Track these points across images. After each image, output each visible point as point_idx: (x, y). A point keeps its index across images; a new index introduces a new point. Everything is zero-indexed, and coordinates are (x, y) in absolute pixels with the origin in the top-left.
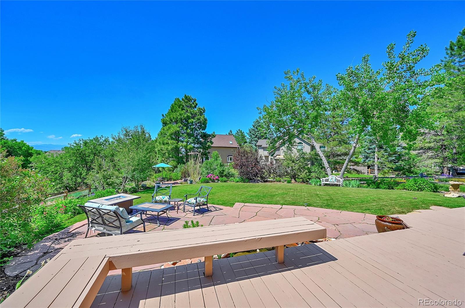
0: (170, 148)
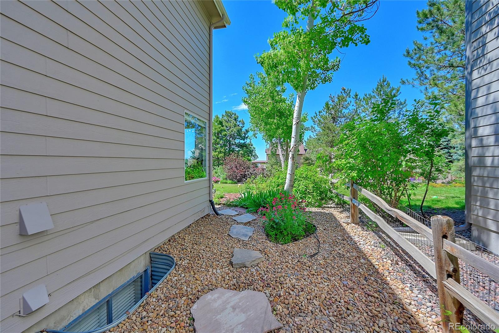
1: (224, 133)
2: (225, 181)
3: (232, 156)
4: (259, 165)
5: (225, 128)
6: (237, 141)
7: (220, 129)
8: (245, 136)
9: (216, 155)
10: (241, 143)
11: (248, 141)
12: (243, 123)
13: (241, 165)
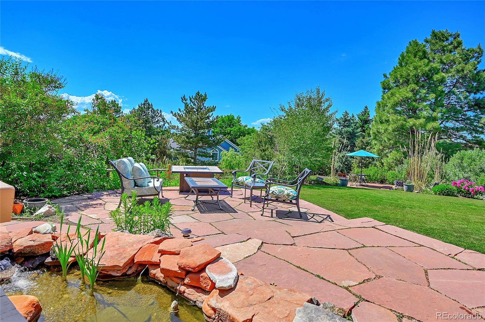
0: (390, 128)
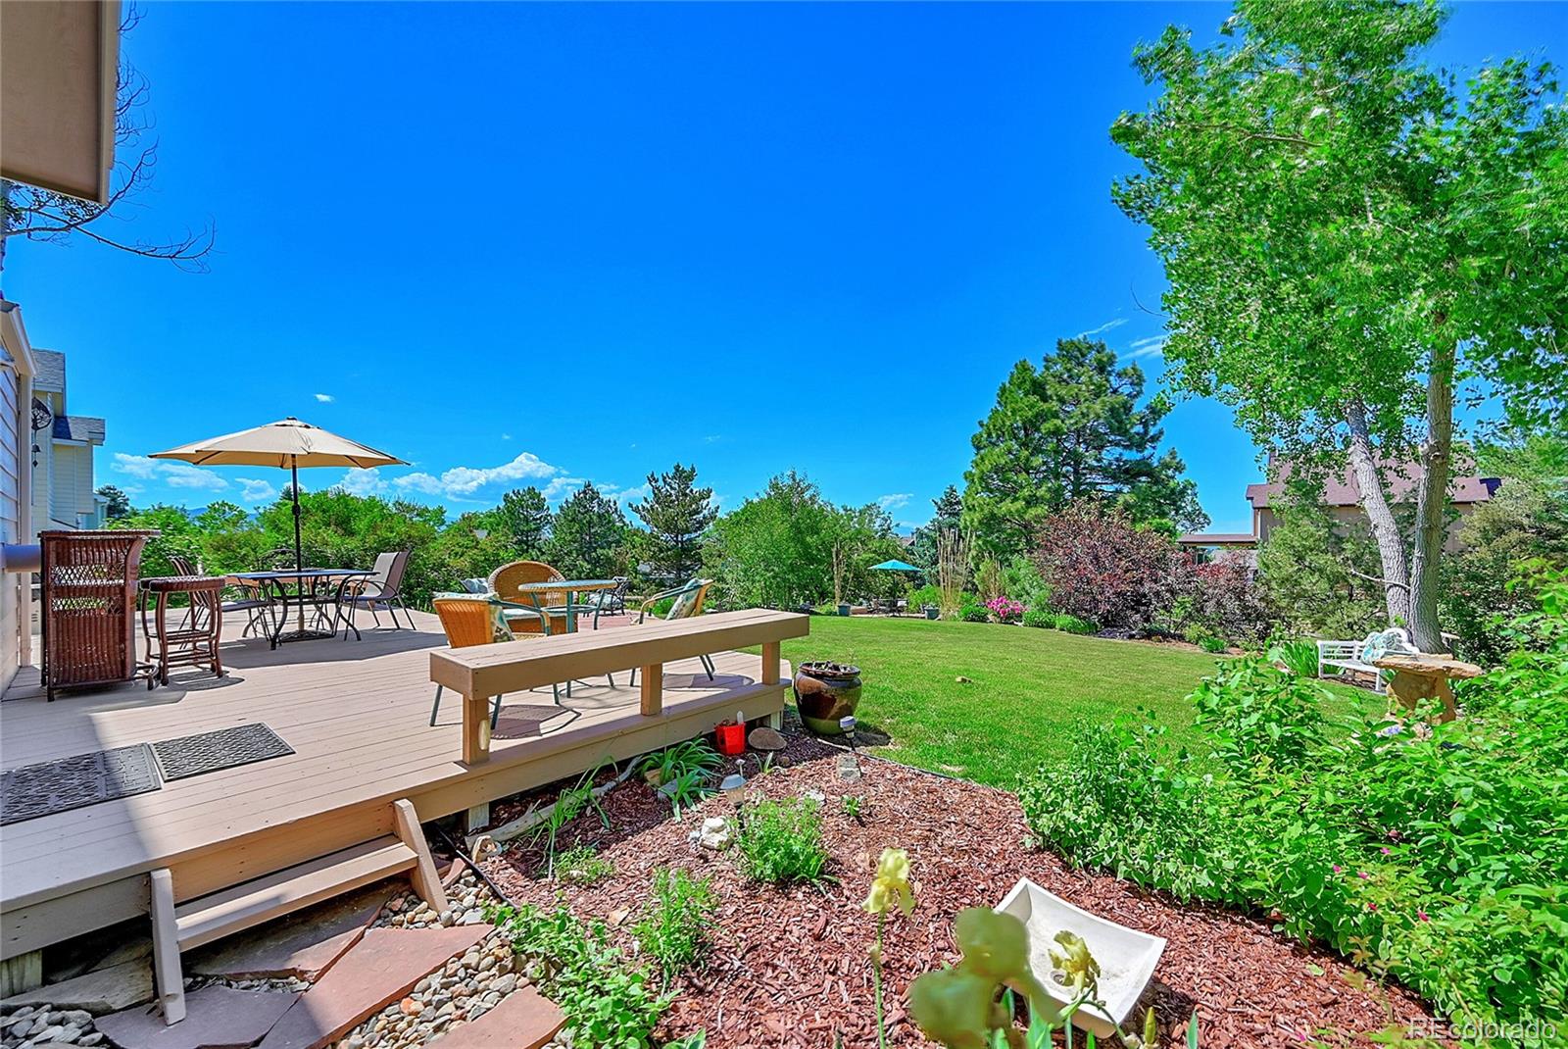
1: (1046, 427)
2: (1044, 617)
3: (1075, 510)
4: (1218, 555)
5: (1055, 405)
6: (1110, 454)
7: (1036, 410)
8: (1146, 432)
9: (1017, 511)
10: (1125, 462)
11: (1157, 454)
12: (1138, 380)
13: (1118, 551)
